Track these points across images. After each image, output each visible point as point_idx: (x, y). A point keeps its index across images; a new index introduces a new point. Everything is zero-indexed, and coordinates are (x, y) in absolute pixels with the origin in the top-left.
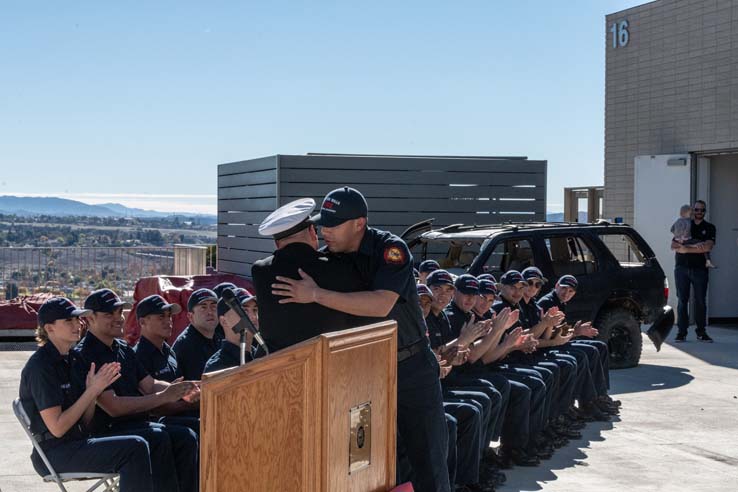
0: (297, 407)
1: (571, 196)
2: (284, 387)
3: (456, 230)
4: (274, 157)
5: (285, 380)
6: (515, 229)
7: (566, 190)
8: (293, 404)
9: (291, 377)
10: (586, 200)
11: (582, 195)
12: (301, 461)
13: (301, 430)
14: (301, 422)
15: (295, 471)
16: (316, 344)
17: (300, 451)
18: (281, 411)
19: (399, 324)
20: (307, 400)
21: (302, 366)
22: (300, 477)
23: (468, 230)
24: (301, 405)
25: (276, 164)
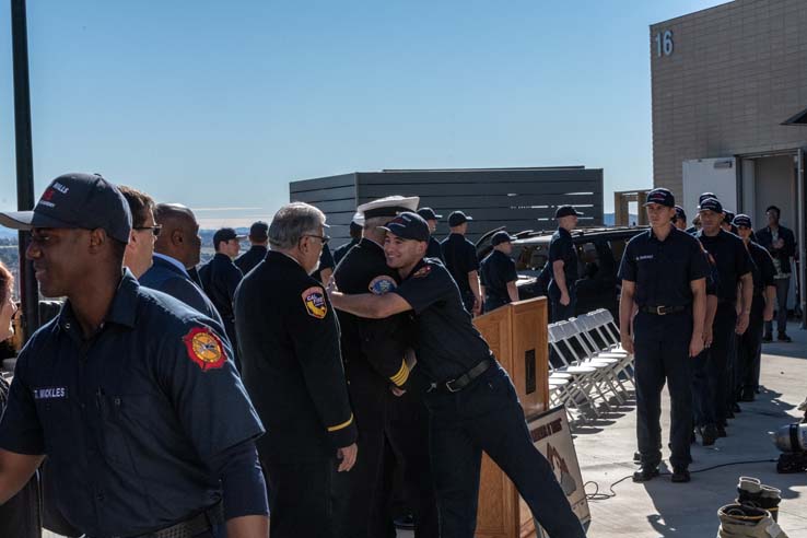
1: (622, 199)
2: (488, 336)
3: (526, 236)
4: (353, 174)
6: (581, 234)
7: (616, 194)
10: (636, 203)
11: (632, 198)
16: (507, 310)
21: (499, 323)
23: (538, 235)
25: (355, 181)
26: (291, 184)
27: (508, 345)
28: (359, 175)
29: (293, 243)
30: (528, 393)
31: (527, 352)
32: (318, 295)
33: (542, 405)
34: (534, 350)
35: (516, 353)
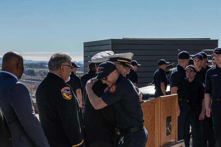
0: (153, 116)
2: (150, 110)
4: (110, 40)
5: (150, 109)
8: (152, 115)
9: (152, 108)
12: (155, 131)
13: (154, 122)
14: (155, 120)
15: (153, 133)
16: (158, 99)
17: (154, 128)
18: (149, 117)
19: (178, 95)
20: (156, 114)
21: (155, 105)
22: (154, 134)
24: (154, 116)
25: (110, 43)
26: (84, 43)
27: (158, 115)
28: (112, 40)
29: (57, 68)
30: (167, 135)
31: (167, 118)
32: (68, 90)
33: (174, 140)
34: (171, 117)
35: (162, 118)
